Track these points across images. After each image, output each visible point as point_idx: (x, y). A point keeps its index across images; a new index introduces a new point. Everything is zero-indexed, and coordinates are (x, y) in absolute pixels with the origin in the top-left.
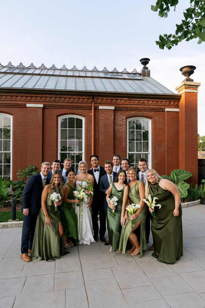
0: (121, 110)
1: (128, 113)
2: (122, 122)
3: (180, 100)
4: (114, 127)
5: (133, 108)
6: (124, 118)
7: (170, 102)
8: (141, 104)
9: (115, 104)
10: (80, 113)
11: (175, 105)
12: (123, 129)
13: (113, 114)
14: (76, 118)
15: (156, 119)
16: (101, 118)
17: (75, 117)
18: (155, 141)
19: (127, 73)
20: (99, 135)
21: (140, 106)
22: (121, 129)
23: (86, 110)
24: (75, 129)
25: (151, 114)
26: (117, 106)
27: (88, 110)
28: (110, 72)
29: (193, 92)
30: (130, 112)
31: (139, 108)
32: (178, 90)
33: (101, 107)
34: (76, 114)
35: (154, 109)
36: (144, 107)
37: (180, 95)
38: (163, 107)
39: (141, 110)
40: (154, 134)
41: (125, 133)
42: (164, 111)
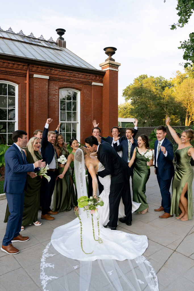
0: (54, 80)
1: (60, 84)
2: (55, 92)
3: (104, 76)
4: (48, 97)
5: (65, 80)
6: (57, 88)
7: (96, 77)
8: (73, 76)
9: (49, 74)
10: (14, 80)
11: (100, 80)
12: (56, 99)
13: (47, 84)
14: (9, 85)
15: (85, 91)
16: (36, 87)
17: (7, 84)
18: (83, 111)
19: (44, 41)
20: (33, 104)
21: (72, 78)
22: (55, 99)
23: (20, 77)
24: (7, 96)
25: (80, 86)
26: (51, 76)
27: (22, 77)
28: (27, 37)
29: (115, 71)
30: (62, 82)
31: (70, 80)
32: (102, 67)
33: (35, 76)
34: (9, 80)
35: (83, 82)
36: (75, 79)
37: (104, 72)
38: (90, 81)
39: (72, 82)
40: (83, 105)
41: (58, 103)
42: (91, 84)
